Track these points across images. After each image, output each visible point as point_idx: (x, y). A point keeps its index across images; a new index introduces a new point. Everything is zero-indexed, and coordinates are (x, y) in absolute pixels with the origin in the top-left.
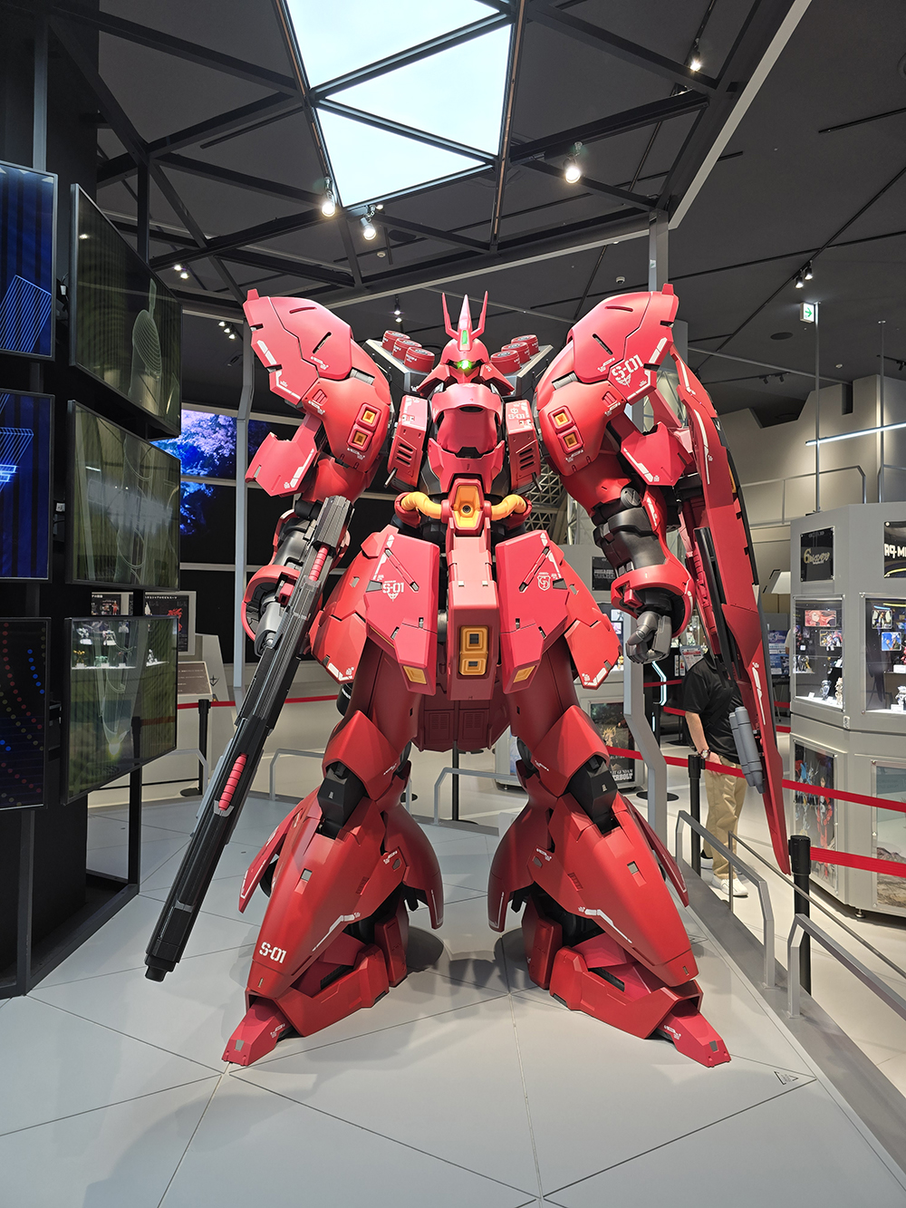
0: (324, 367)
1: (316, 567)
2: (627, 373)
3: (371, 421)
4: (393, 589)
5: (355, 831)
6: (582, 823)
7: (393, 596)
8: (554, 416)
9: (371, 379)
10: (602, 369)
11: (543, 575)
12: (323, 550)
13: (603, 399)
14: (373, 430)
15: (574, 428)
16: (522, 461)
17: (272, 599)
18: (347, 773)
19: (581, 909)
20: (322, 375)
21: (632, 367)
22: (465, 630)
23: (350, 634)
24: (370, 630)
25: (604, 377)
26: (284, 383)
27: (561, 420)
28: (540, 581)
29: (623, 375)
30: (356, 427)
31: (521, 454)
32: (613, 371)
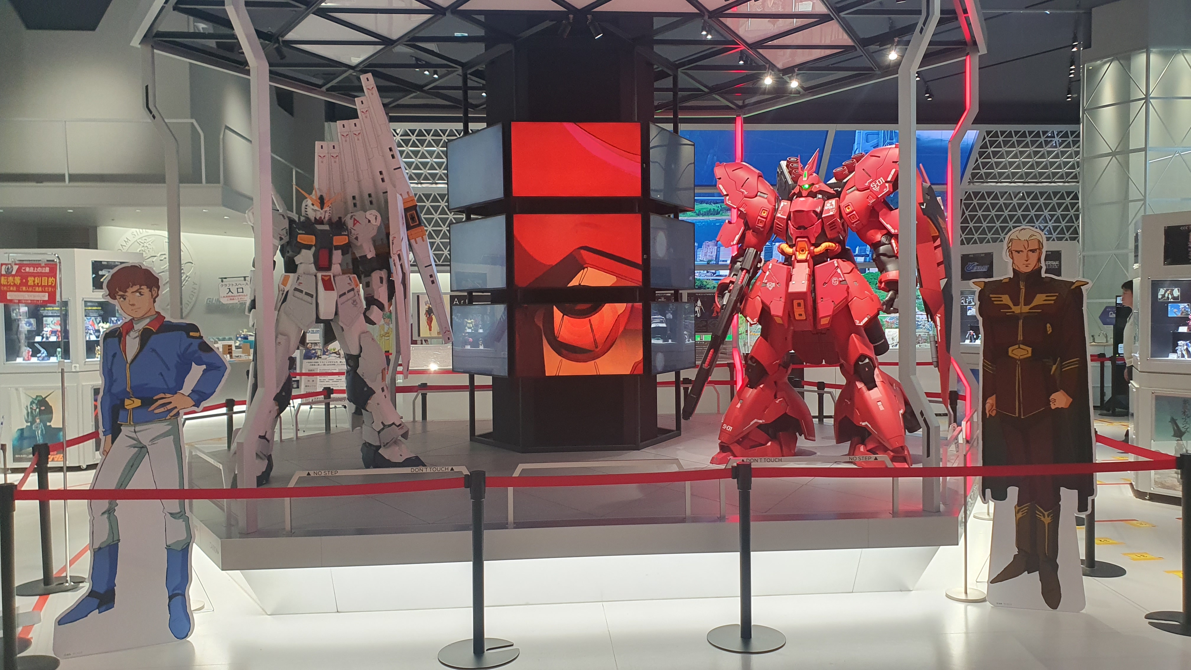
0: (746, 193)
1: (741, 278)
2: (877, 185)
3: (765, 215)
4: (771, 286)
5: (761, 386)
6: (860, 385)
7: (770, 289)
8: (845, 207)
9: (766, 196)
10: (867, 184)
11: (834, 279)
12: (744, 271)
13: (867, 198)
14: (766, 218)
15: (854, 212)
16: (830, 227)
17: (727, 291)
18: (757, 361)
19: (861, 423)
20: (745, 197)
21: (880, 183)
22: (794, 301)
23: (755, 303)
24: (762, 302)
25: (868, 188)
26: (730, 202)
27: (849, 209)
28: (833, 281)
29: (876, 186)
30: (759, 218)
31: (829, 224)
32: (871, 185)
